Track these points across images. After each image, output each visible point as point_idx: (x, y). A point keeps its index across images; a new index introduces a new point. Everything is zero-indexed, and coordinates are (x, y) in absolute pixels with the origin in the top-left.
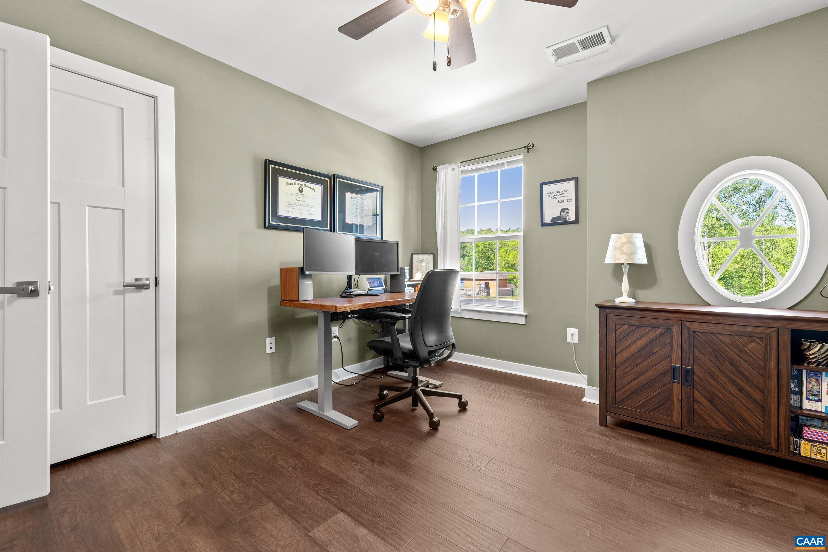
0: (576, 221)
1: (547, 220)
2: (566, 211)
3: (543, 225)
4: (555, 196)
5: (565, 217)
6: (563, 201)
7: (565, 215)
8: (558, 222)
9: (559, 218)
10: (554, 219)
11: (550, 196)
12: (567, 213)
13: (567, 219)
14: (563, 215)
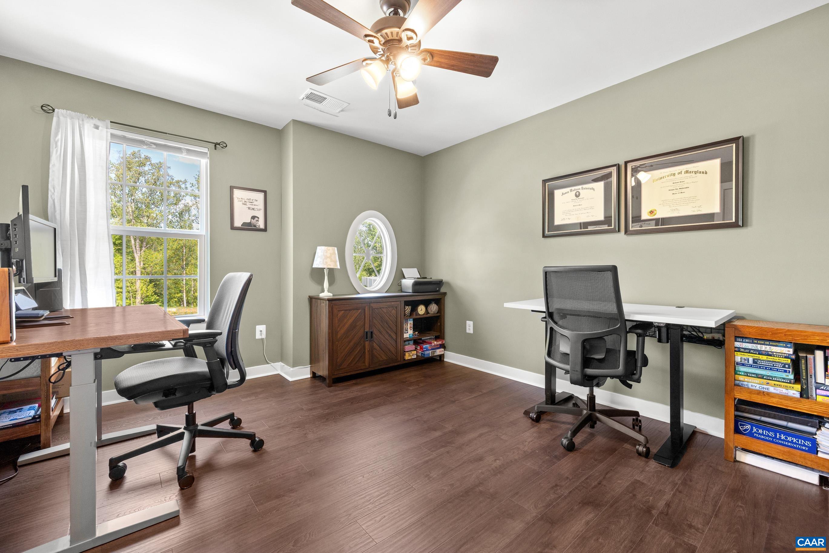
0: (265, 230)
1: (238, 223)
2: (256, 219)
3: (233, 228)
4: (246, 203)
5: (255, 224)
6: (253, 209)
7: (255, 222)
8: (249, 227)
9: (249, 224)
10: (244, 224)
11: (241, 201)
12: (257, 221)
13: (257, 226)
14: (254, 222)
